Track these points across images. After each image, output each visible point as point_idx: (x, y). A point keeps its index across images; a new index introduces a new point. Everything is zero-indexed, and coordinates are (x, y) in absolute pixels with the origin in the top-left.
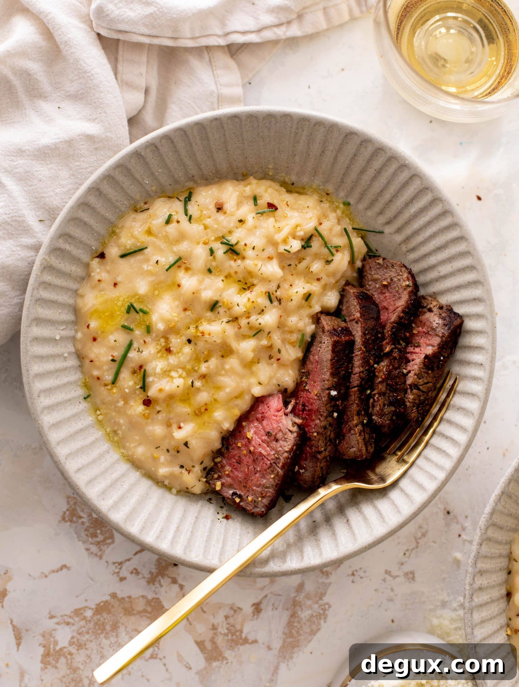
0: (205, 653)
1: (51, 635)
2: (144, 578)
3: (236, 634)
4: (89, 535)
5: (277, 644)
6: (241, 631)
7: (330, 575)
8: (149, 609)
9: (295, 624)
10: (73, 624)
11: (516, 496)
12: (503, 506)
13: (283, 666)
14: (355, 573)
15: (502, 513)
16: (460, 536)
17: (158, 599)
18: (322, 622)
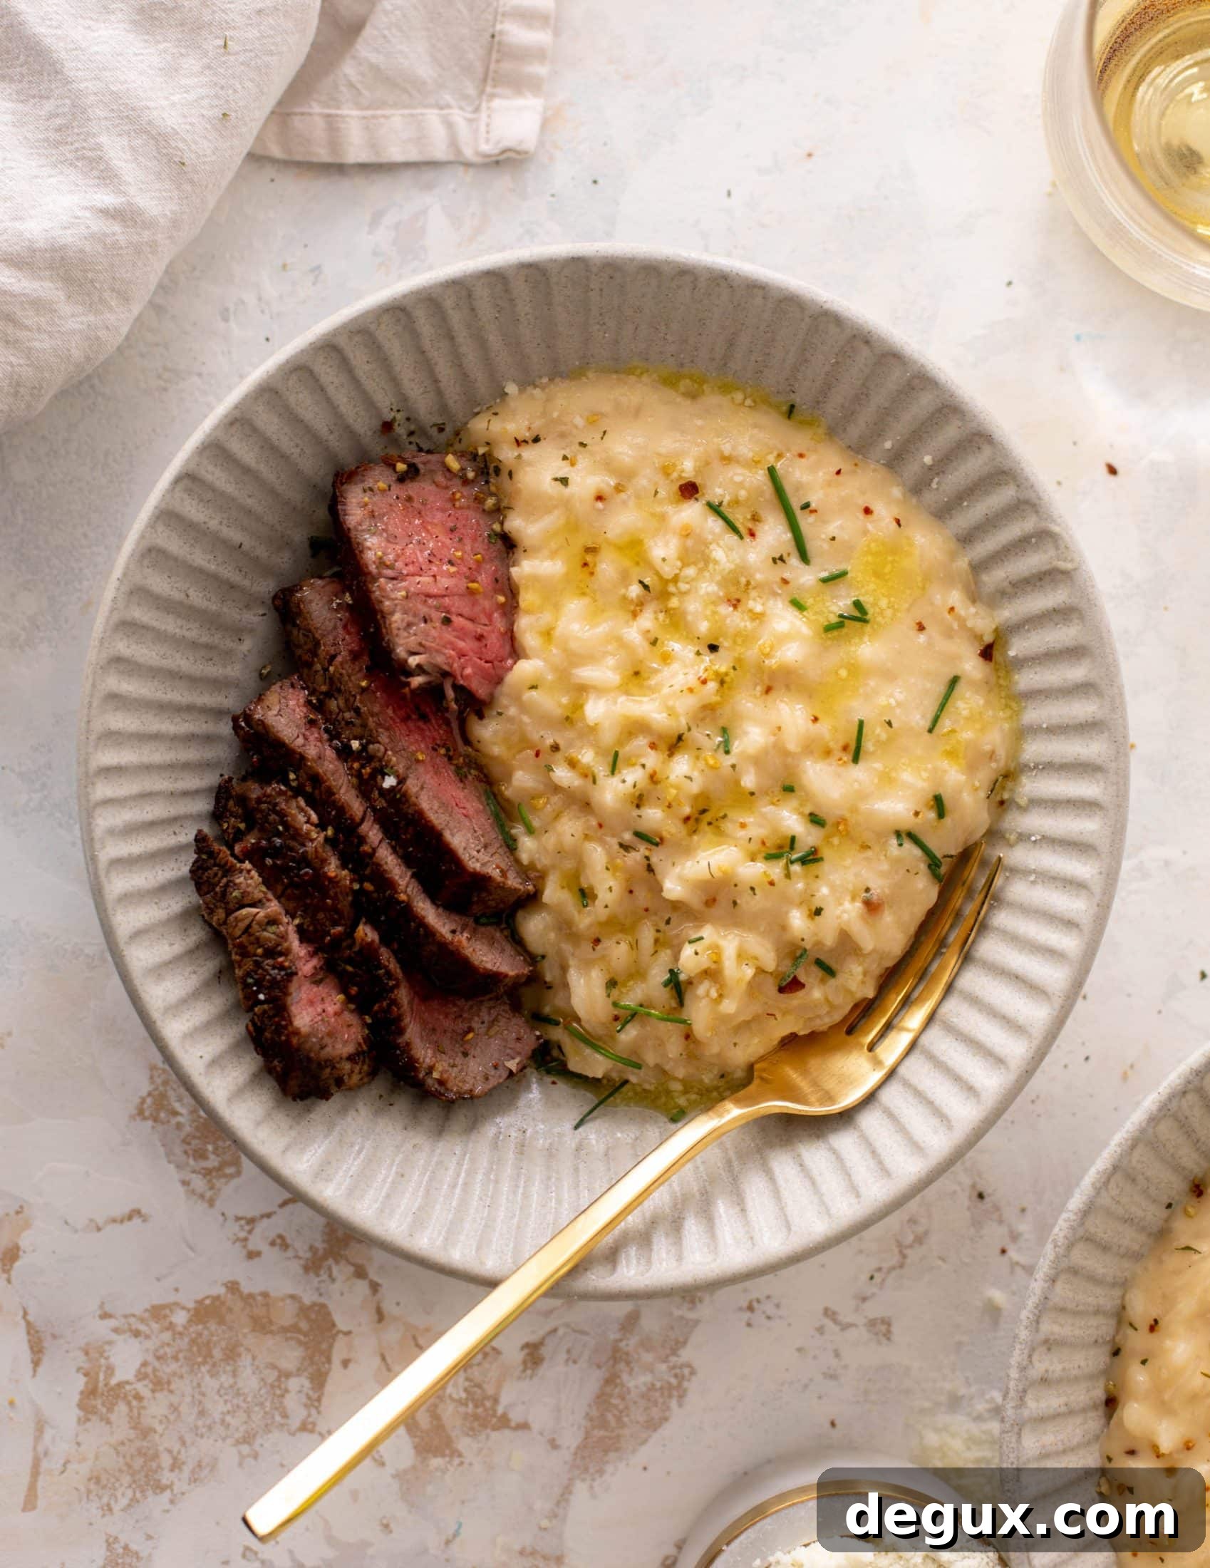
0: (415, 1437)
1: (101, 1354)
2: (297, 1257)
3: (483, 1405)
4: (190, 1152)
5: (571, 1439)
6: (496, 1401)
7: (699, 1305)
8: (304, 1325)
9: (615, 1401)
10: (147, 1337)
11: (1147, 1179)
12: (1113, 1198)
13: (581, 1488)
14: (755, 1304)
15: (1109, 1213)
16: (1003, 1251)
17: (323, 1306)
18: (674, 1403)
